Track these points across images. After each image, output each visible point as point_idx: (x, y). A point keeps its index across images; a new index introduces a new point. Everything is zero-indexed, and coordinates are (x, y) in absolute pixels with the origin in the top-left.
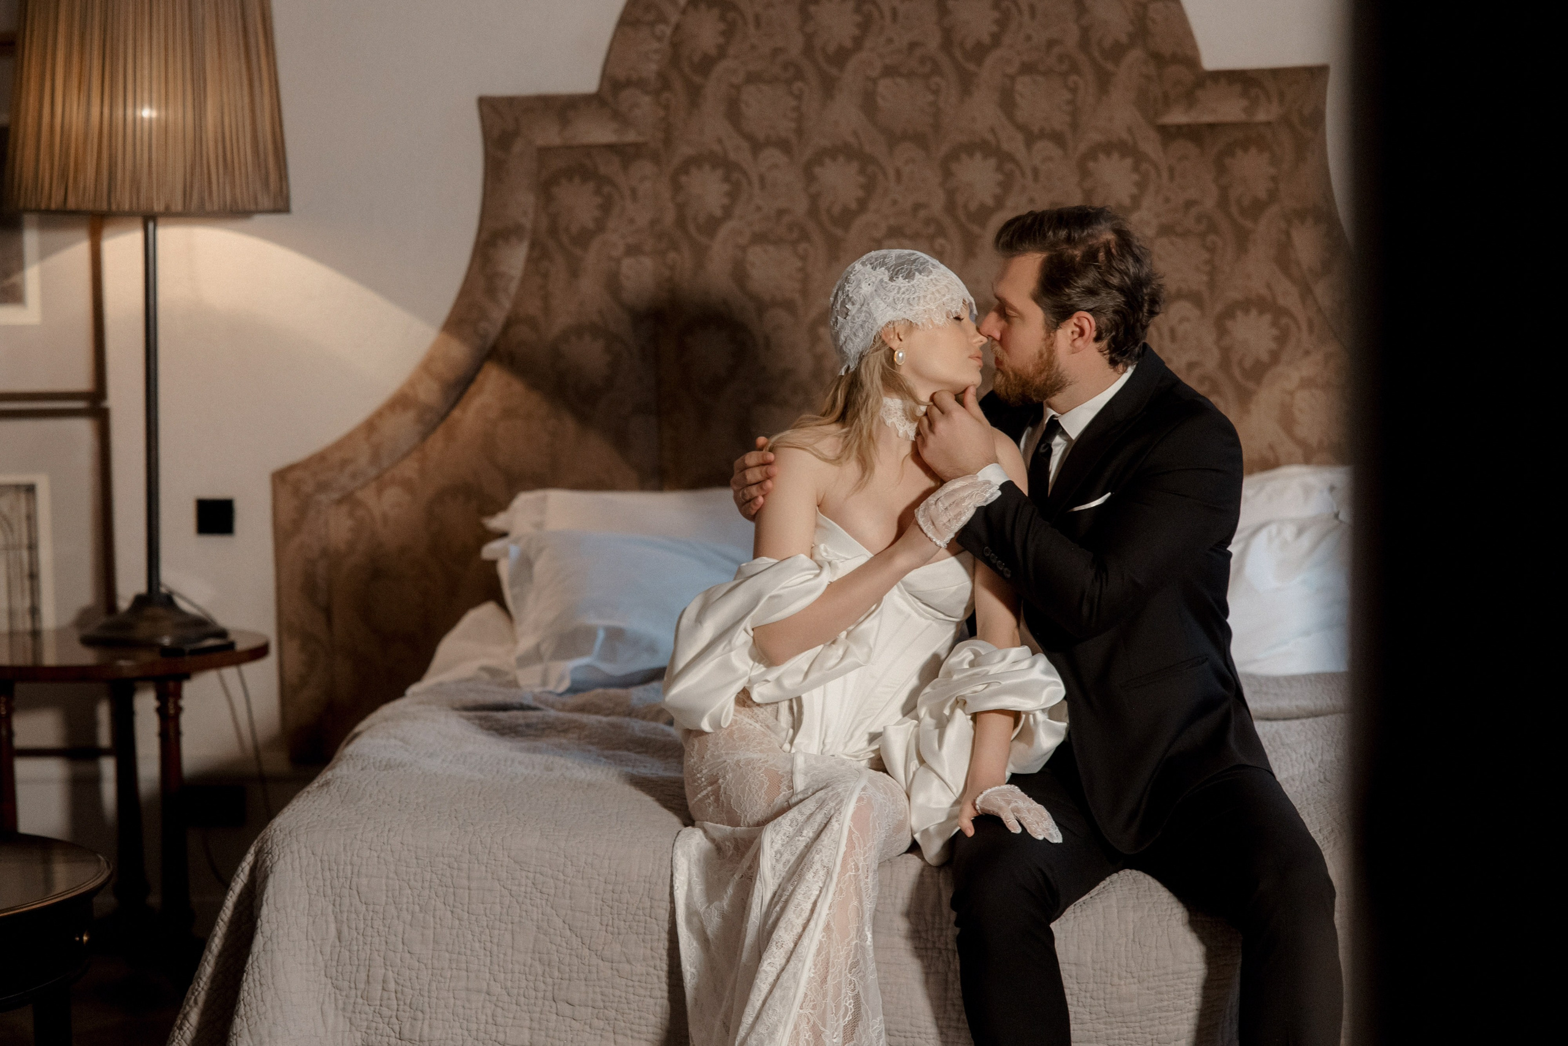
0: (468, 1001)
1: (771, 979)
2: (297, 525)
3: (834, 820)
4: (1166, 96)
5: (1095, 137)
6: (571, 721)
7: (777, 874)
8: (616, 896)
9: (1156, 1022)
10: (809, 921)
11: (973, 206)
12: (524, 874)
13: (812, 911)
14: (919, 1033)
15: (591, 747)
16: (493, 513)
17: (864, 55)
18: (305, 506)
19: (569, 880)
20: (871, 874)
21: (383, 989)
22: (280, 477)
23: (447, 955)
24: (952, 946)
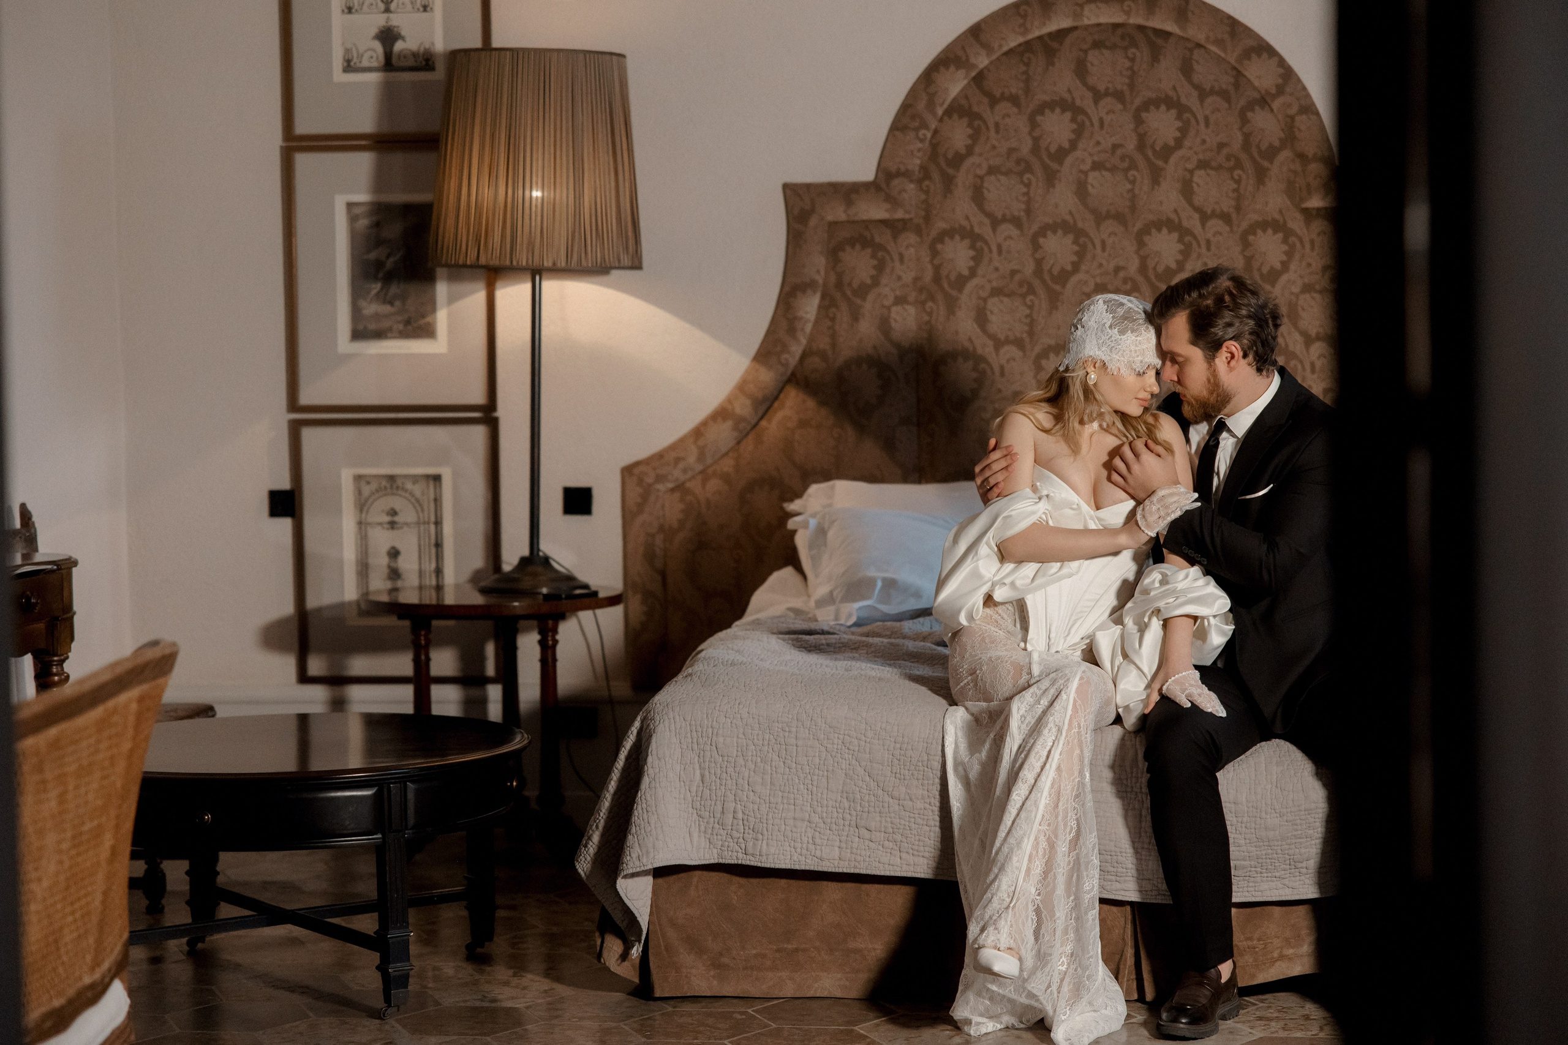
0: (795, 827)
1: (1018, 806)
2: (641, 507)
3: (1063, 692)
4: (1308, 185)
5: (1254, 217)
6: (860, 642)
7: (1022, 732)
8: (902, 752)
9: (1293, 846)
10: (1045, 764)
11: (1161, 269)
12: (836, 735)
13: (1048, 757)
14: (1121, 852)
15: (876, 659)
16: (791, 500)
17: (1078, 153)
18: (647, 493)
19: (868, 740)
20: (1089, 732)
21: (734, 818)
22: (628, 471)
23: (780, 793)
24: (1145, 790)
